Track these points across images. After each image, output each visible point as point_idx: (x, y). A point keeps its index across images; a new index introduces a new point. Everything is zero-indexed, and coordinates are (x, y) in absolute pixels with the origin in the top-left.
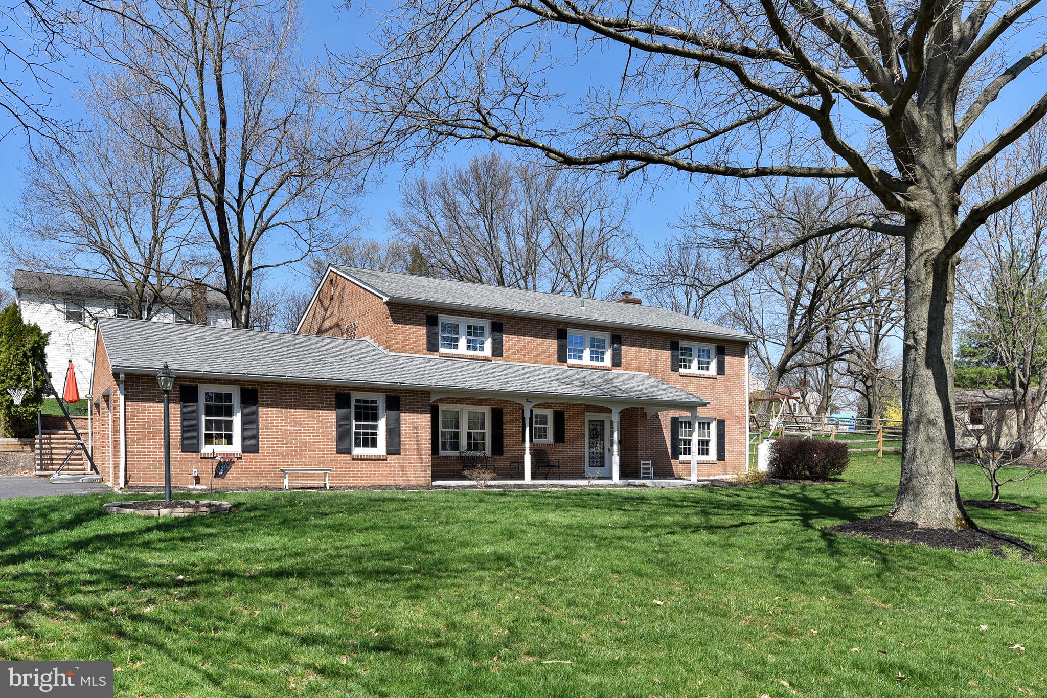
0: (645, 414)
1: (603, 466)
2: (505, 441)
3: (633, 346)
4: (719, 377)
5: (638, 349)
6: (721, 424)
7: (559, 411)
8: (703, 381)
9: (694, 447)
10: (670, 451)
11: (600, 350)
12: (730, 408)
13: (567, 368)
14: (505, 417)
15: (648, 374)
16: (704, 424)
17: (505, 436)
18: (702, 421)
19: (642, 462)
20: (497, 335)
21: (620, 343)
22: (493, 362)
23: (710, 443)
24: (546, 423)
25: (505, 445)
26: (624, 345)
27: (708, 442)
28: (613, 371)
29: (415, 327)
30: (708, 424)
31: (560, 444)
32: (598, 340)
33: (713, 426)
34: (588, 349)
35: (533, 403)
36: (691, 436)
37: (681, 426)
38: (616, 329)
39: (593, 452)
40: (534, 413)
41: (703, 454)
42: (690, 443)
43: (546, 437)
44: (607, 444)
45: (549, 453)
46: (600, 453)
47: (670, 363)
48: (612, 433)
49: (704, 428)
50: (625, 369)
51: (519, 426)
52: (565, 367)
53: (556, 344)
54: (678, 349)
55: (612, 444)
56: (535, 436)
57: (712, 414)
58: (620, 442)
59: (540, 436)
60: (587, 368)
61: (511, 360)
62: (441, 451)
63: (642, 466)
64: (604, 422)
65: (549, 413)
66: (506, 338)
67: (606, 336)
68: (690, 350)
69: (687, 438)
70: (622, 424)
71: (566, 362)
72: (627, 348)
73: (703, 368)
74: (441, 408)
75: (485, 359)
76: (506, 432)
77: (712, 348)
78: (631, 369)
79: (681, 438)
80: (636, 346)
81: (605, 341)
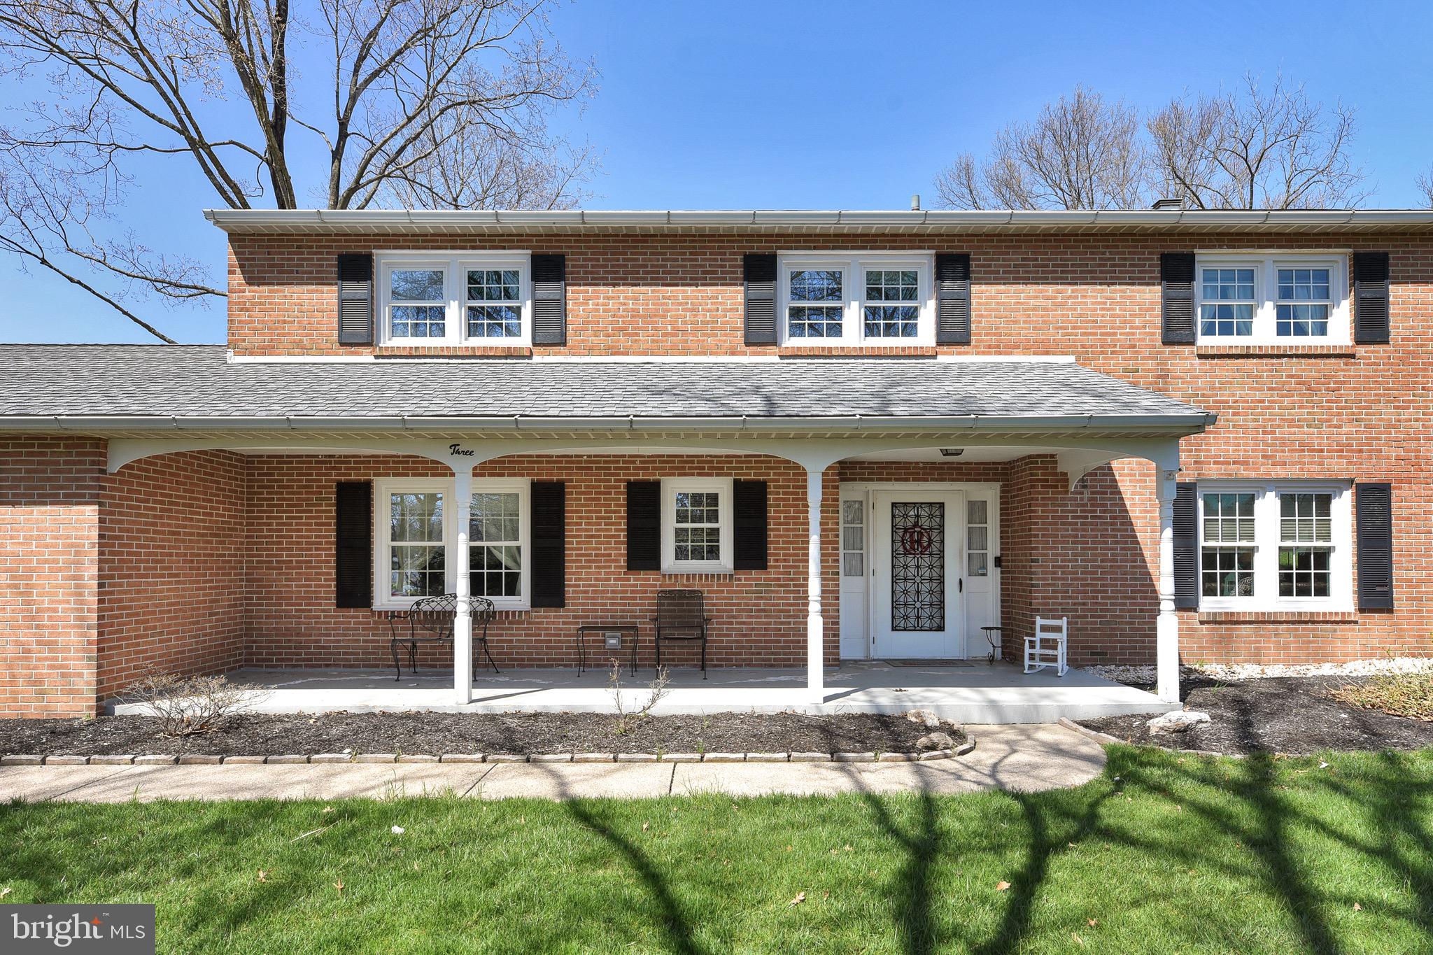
0: (1064, 478)
1: (941, 628)
2: (571, 566)
3: (1017, 280)
4: (1361, 351)
5: (1032, 289)
6: (1374, 503)
7: (747, 483)
8: (1295, 367)
9: (1266, 570)
11: (900, 304)
12: (1410, 446)
13: (776, 359)
14: (570, 505)
15: (1071, 359)
16: (1305, 500)
17: (570, 554)
18: (1297, 491)
19: (1039, 621)
20: (548, 291)
21: (966, 276)
22: (536, 360)
23: (1334, 559)
24: (714, 516)
25: (570, 578)
26: (980, 281)
27: (1322, 558)
28: (939, 359)
29: (305, 288)
30: (1324, 503)
31: (754, 574)
32: (892, 277)
33: (1343, 509)
34: (855, 305)
35: (476, 460)
36: (1251, 537)
37: (1209, 510)
38: (949, 237)
39: (905, 592)
40: (673, 489)
41: (1304, 592)
42: (1246, 559)
43: (714, 553)
44: (954, 567)
45: (714, 598)
46: (931, 592)
47: (1158, 321)
48: (975, 537)
49: (1306, 511)
50: (988, 351)
51: (619, 526)
52: (770, 357)
53: (740, 298)
54: (1190, 277)
55: (977, 568)
56: (681, 554)
57: (1338, 466)
58: (998, 562)
59: (697, 554)
60: (845, 355)
61: (591, 351)
62: (384, 596)
63: (1040, 635)
64: (942, 505)
65: (723, 488)
66: (576, 295)
67: (921, 262)
68: (1248, 276)
69: (1238, 544)
70: (1004, 510)
71: (774, 343)
72: (993, 289)
73: (1301, 330)
74: (385, 492)
75: (510, 354)
76: (574, 543)
77: (1338, 263)
78: (1008, 349)
79: (1211, 544)
80: (1026, 280)
81: (912, 277)
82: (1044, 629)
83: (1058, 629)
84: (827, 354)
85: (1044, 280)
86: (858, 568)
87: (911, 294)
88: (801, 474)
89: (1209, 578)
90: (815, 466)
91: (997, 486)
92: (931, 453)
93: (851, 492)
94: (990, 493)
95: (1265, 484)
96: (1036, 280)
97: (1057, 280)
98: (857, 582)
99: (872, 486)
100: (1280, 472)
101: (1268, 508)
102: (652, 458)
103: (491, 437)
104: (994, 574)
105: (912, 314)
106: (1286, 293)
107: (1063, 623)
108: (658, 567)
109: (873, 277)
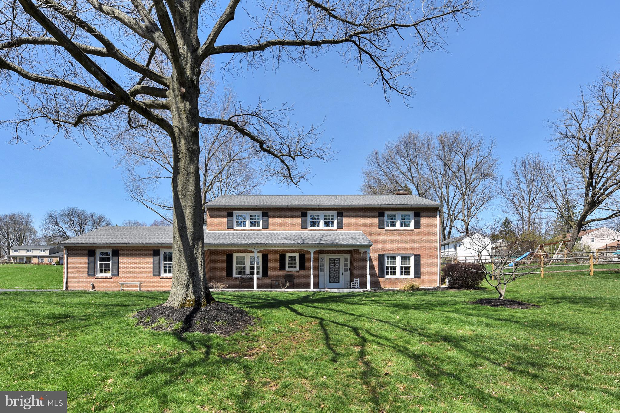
1: (339, 282)
2: (269, 269)
3: (352, 217)
4: (415, 230)
6: (418, 258)
7: (302, 254)
8: (403, 233)
9: (398, 271)
10: (378, 273)
11: (330, 221)
12: (425, 247)
14: (269, 258)
15: (362, 231)
17: (269, 267)
18: (404, 256)
19: (355, 279)
20: (265, 218)
21: (342, 216)
22: (263, 231)
23: (411, 268)
24: (295, 260)
25: (269, 272)
26: (345, 217)
27: (409, 268)
28: (338, 231)
29: (221, 218)
31: (303, 271)
32: (329, 216)
33: (412, 259)
35: (258, 250)
36: (396, 265)
37: (388, 259)
38: (339, 209)
39: (332, 275)
40: (288, 255)
41: (405, 275)
42: (395, 268)
43: (295, 267)
44: (341, 271)
45: (295, 275)
46: (337, 275)
47: (378, 224)
48: (346, 265)
49: (406, 259)
50: (347, 229)
51: (278, 262)
52: (306, 231)
53: (301, 220)
54: (383, 216)
55: (346, 271)
56: (289, 267)
57: (411, 251)
58: (350, 269)
59: (292, 267)
60: (320, 230)
61: (273, 230)
62: (235, 275)
63: (355, 282)
64: (339, 259)
65: (297, 255)
66: (270, 219)
67: (334, 213)
68: (395, 216)
69: (393, 266)
70: (351, 259)
71: (307, 228)
72: (347, 218)
73: (405, 226)
74: (235, 255)
75: (258, 230)
76: (270, 265)
77: (412, 214)
78: (350, 230)
79: (388, 266)
80: (353, 217)
81: (332, 216)
82: (355, 281)
83: (357, 281)
84: (317, 230)
85: (357, 217)
86: (323, 270)
87: (332, 219)
88: (309, 253)
89: (388, 272)
90: (312, 251)
91: (350, 255)
92: (335, 249)
93: (321, 256)
94: (348, 256)
95: (398, 254)
96: (355, 217)
97: (359, 217)
98: (323, 273)
99: (326, 255)
100: (400, 252)
101: (398, 259)
102: (284, 250)
103: (261, 247)
104: (349, 272)
105: (333, 222)
106: (403, 219)
107: (358, 279)
108: (285, 270)
109: (325, 216)
